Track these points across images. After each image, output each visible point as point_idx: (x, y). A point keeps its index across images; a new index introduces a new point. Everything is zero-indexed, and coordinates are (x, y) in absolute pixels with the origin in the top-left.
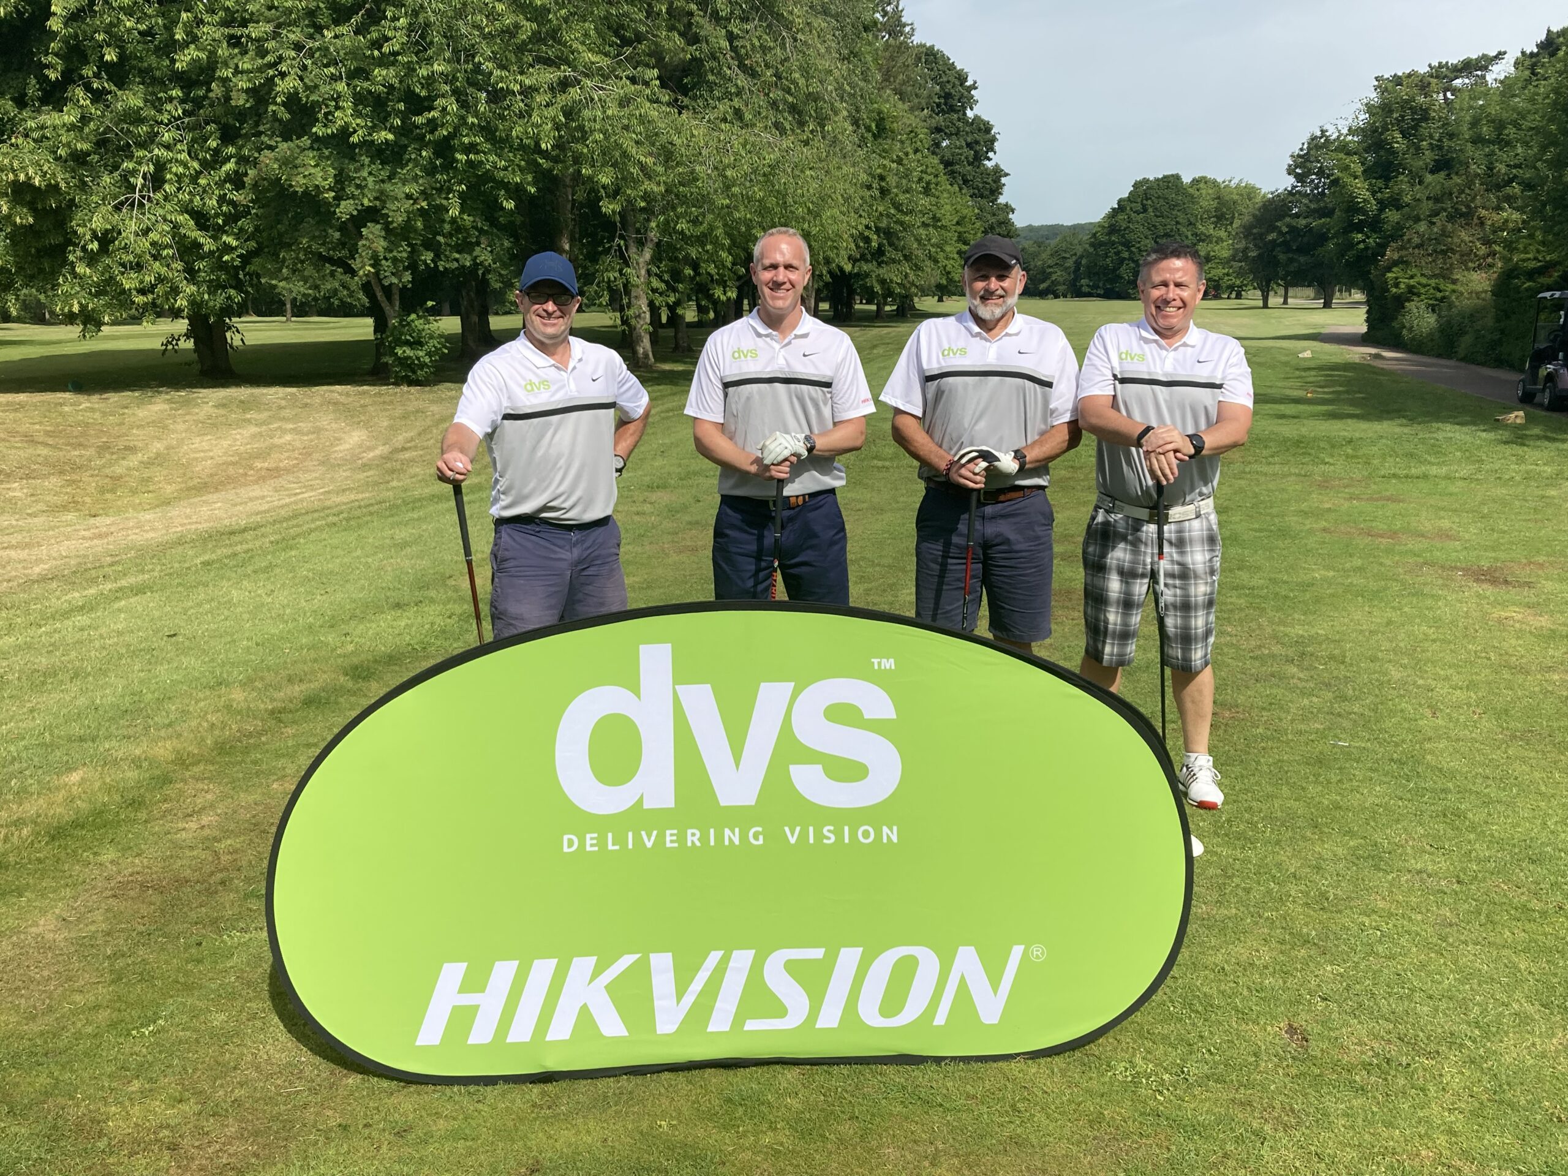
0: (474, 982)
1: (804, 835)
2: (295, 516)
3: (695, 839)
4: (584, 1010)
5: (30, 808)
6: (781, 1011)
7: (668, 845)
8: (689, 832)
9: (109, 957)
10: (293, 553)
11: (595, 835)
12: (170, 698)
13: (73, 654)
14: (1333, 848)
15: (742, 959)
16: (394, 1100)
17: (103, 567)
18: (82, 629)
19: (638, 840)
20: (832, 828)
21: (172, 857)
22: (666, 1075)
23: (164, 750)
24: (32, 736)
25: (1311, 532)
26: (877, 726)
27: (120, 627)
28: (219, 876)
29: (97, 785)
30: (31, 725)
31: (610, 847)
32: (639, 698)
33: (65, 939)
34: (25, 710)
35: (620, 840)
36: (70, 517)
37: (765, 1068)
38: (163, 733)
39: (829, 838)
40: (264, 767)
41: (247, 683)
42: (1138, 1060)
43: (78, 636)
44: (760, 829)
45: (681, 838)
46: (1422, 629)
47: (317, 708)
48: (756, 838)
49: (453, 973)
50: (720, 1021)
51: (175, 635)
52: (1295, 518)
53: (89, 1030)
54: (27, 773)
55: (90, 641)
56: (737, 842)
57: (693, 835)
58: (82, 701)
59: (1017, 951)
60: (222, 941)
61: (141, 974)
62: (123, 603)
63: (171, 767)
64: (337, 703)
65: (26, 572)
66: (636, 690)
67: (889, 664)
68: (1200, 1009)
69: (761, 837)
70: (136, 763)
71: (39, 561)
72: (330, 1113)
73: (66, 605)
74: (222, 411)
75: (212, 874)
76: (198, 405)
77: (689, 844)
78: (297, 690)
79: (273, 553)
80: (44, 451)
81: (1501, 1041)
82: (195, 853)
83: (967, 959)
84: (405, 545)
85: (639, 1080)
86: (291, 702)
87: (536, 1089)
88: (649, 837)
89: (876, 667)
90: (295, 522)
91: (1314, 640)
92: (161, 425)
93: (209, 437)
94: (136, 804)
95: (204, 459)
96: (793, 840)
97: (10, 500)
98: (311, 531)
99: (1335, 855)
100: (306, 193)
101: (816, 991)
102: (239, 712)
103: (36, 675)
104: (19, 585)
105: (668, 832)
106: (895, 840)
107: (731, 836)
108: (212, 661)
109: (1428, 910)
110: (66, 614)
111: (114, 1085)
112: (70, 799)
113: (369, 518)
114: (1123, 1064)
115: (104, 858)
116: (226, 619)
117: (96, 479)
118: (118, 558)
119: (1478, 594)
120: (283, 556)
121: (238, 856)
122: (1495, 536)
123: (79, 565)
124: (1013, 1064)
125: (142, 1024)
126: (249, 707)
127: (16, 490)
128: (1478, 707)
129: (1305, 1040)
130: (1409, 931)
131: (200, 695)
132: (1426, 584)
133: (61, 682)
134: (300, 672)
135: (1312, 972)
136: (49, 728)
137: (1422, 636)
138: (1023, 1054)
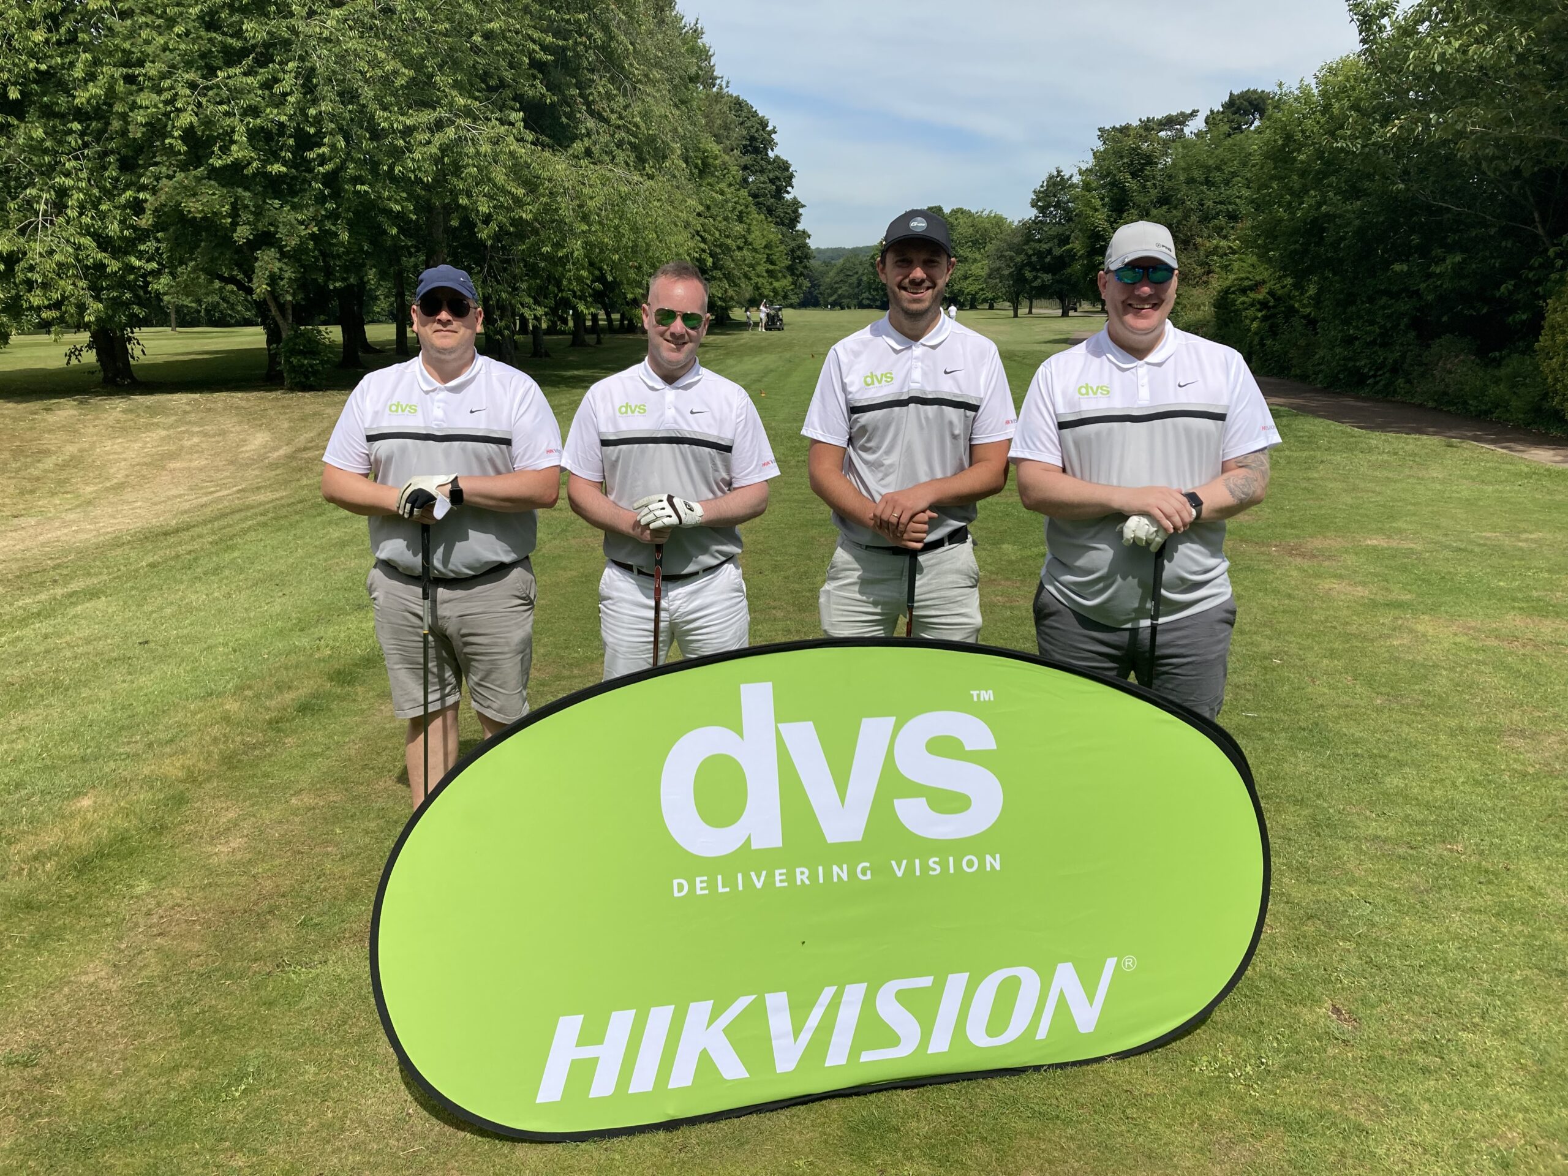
0: (592, 1034)
1: (910, 868)
2: (223, 516)
3: (804, 877)
4: (704, 1055)
5: (50, 838)
6: (893, 1040)
7: (778, 884)
8: (798, 870)
9: (174, 1006)
10: (236, 554)
11: (705, 878)
12: (164, 711)
13: (46, 664)
15: (854, 993)
17: (46, 570)
18: (45, 637)
19: (747, 879)
20: (937, 859)
21: (210, 885)
23: (173, 768)
24: (30, 758)
26: (976, 757)
27: (84, 634)
28: (264, 905)
29: (112, 810)
30: (26, 745)
31: (721, 890)
32: (742, 738)
33: (122, 987)
35: (730, 882)
38: (168, 750)
39: (935, 870)
40: (276, 781)
41: (238, 692)
43: (44, 645)
44: (868, 864)
45: (791, 877)
47: (313, 715)
48: (864, 873)
49: (570, 1026)
50: (837, 1055)
51: (147, 642)
53: (173, 1096)
54: (36, 799)
55: (59, 650)
56: (845, 877)
57: (802, 873)
58: (72, 716)
59: (1110, 963)
60: (290, 980)
61: (212, 1024)
62: (79, 608)
63: (181, 787)
64: (331, 710)
67: (987, 695)
69: (869, 873)
70: (148, 782)
73: (21, 612)
74: (130, 416)
75: (257, 901)
76: (106, 410)
77: (799, 883)
78: (288, 698)
79: (217, 554)
82: (233, 879)
83: (1066, 975)
84: (342, 544)
86: (285, 710)
88: (759, 877)
89: (976, 699)
90: (225, 522)
92: (72, 430)
93: (120, 440)
94: (158, 829)
95: (117, 461)
96: (900, 874)
98: (245, 531)
100: (205, 218)
101: (927, 1019)
102: (238, 724)
103: (12, 688)
105: (777, 872)
106: (998, 867)
107: (840, 872)
108: (194, 669)
110: (24, 622)
112: (87, 827)
113: (297, 517)
114: (1205, 1058)
115: (138, 891)
116: (191, 624)
117: (14, 481)
118: (59, 561)
119: (1299, 569)
120: (227, 557)
121: (280, 881)
122: (1288, 515)
123: (21, 569)
124: (1106, 1065)
125: (229, 1085)
126: (246, 718)
128: (1346, 673)
129: (1354, 1020)
130: (1392, 899)
131: (194, 707)
132: (1252, 559)
133: (42, 697)
134: (286, 679)
135: (1329, 947)
136: (45, 748)
137: (1271, 609)
138: (1113, 1055)
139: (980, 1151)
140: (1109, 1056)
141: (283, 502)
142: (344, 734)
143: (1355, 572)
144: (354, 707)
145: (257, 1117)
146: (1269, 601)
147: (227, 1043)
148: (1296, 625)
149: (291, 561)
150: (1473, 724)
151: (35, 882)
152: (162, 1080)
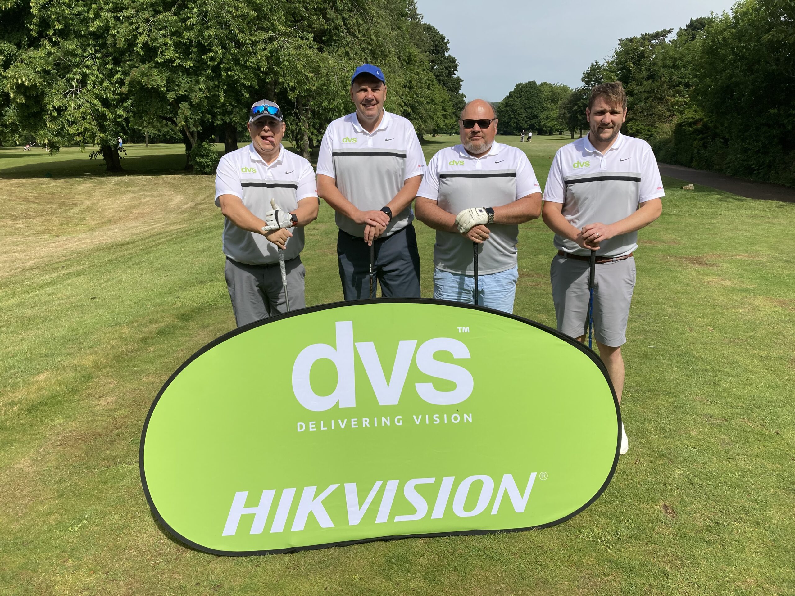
0: (253, 501)
1: (423, 419)
2: (151, 236)
3: (367, 423)
4: (311, 514)
5: (20, 394)
6: (413, 510)
7: (353, 426)
8: (364, 419)
9: (57, 482)
10: (151, 255)
11: (314, 422)
12: (92, 333)
13: (45, 308)
14: (662, 403)
16: (212, 566)
17: (60, 262)
18: (49, 295)
19: (336, 423)
20: (438, 416)
21: (92, 420)
22: (356, 546)
23: (88, 361)
24: (21, 354)
26: (461, 362)
27: (68, 293)
28: (116, 431)
29: (53, 381)
30: (21, 348)
31: (322, 429)
32: (336, 350)
33: (34, 472)
34: (18, 339)
35: (327, 425)
36: (46, 236)
37: (406, 540)
38: (88, 352)
39: (436, 421)
40: (138, 369)
41: (130, 324)
42: (595, 528)
43: (47, 299)
44: (401, 417)
45: (360, 423)
47: (165, 336)
48: (399, 422)
49: (241, 497)
50: (382, 517)
51: (94, 298)
53: (45, 528)
54: (18, 375)
55: (53, 301)
56: (388, 423)
57: (366, 421)
58: (48, 334)
59: (533, 475)
60: (118, 471)
61: (74, 492)
62: (70, 280)
63: (91, 370)
64: (174, 334)
65: (23, 265)
66: (335, 347)
67: (466, 330)
69: (401, 421)
70: (75, 368)
71: (30, 259)
72: (176, 576)
73: (42, 282)
74: (117, 187)
75: (112, 430)
76: (106, 184)
77: (364, 426)
78: (155, 327)
79: (142, 255)
80: (34, 206)
81: (770, 511)
83: (508, 481)
84: (203, 251)
85: (341, 549)
86: (151, 333)
87: (287, 557)
88: (343, 422)
89: (460, 332)
90: (151, 239)
92: (89, 194)
93: (111, 199)
94: (74, 391)
95: (109, 209)
96: (418, 423)
97: (17, 229)
98: (159, 244)
100: (153, 88)
101: (431, 500)
102: (126, 340)
103: (25, 319)
104: (20, 272)
105: (352, 420)
106: (471, 421)
107: (385, 421)
108: (113, 312)
109: (716, 437)
110: (42, 287)
111: (59, 562)
112: (39, 389)
113: (186, 237)
114: (587, 531)
115: (56, 422)
116: (119, 289)
117: (59, 218)
118: (68, 257)
119: (695, 270)
120: (146, 257)
121: (126, 419)
122: (695, 242)
123: (50, 261)
124: (532, 532)
126: (131, 337)
127: (21, 224)
128: (710, 326)
129: (674, 513)
130: (709, 448)
131: (107, 331)
132: (671, 265)
133: (38, 324)
134: (155, 318)
135: (668, 472)
136: (30, 350)
137: (676, 291)
138: (536, 527)
139: (453, 576)
140: (534, 527)
141: (182, 230)
142: (178, 346)
143: (726, 272)
144: (186, 332)
145: (84, 541)
146: (676, 287)
147: (78, 502)
148: (687, 300)
149: (176, 258)
150: (775, 354)
151: (6, 417)
152: (42, 519)
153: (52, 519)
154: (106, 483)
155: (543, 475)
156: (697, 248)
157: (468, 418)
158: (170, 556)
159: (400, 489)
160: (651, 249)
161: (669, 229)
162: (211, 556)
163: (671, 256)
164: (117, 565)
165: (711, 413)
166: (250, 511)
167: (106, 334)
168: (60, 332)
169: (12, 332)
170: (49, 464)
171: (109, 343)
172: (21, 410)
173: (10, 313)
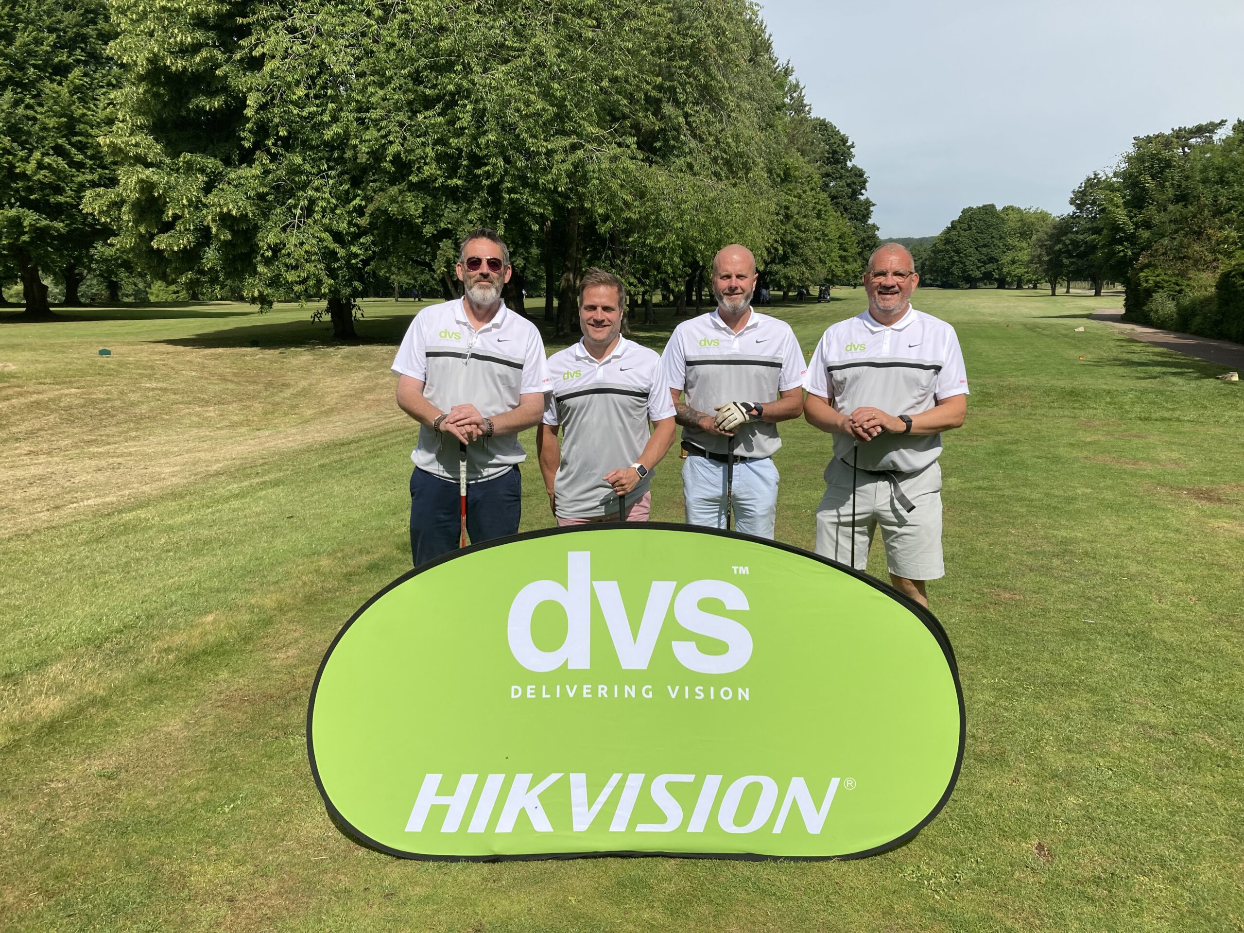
0: (447, 788)
1: (681, 692)
2: (385, 433)
3: (604, 692)
4: (523, 813)
5: (179, 639)
6: (662, 818)
7: (585, 695)
8: (600, 687)
9: (211, 752)
10: (378, 460)
11: (534, 687)
12: (280, 563)
13: (225, 528)
14: (1080, 702)
15: (635, 780)
16: (388, 870)
17: (256, 466)
18: (234, 510)
19: (564, 691)
20: (702, 688)
21: (264, 678)
22: (580, 861)
23: (270, 602)
24: (187, 587)
25: (1076, 460)
26: (734, 615)
27: (258, 509)
28: (293, 694)
29: (222, 625)
30: (188, 579)
31: (544, 696)
32: (567, 590)
33: (185, 737)
34: (187, 568)
35: (551, 691)
36: (244, 430)
37: (649, 859)
38: (272, 588)
39: (699, 695)
41: (332, 554)
42: (923, 866)
43: (231, 516)
44: (650, 687)
45: (594, 691)
46: (1154, 533)
48: (647, 693)
49: (433, 781)
50: (618, 825)
51: (292, 517)
52: (1066, 449)
53: (188, 806)
54: (180, 614)
55: (238, 520)
56: (633, 695)
57: (603, 689)
58: (224, 563)
59: (835, 782)
60: (288, 743)
61: (231, 765)
62: (264, 492)
63: (272, 613)
65: (208, 468)
66: (565, 584)
67: (744, 570)
68: (972, 826)
69: (651, 693)
70: (251, 608)
71: (218, 461)
72: (342, 877)
73: (227, 493)
74: (346, 361)
75: (288, 693)
76: (332, 357)
77: (600, 696)
78: (365, 559)
79: (365, 460)
80: (231, 386)
83: (798, 787)
85: (560, 863)
86: (359, 567)
87: (486, 868)
88: (571, 690)
89: (735, 572)
90: (383, 438)
91: (1073, 541)
92: (306, 370)
93: (337, 378)
94: (247, 639)
95: (332, 393)
96: (673, 696)
97: (207, 418)
98: (393, 444)
99: (1080, 708)
100: (404, 219)
101: (688, 806)
102: (324, 574)
103: (199, 542)
104: (202, 478)
105: (585, 687)
106: (747, 698)
107: (630, 691)
108: (312, 536)
109: (1149, 756)
110: (227, 500)
111: (199, 849)
112: (204, 634)
114: (912, 868)
115: (220, 677)
116: (327, 506)
117: (262, 405)
118: (267, 460)
119: (1197, 508)
120: (372, 462)
123: (241, 464)
124: (831, 863)
125: (225, 803)
126: (331, 572)
127: (212, 412)
128: (1194, 595)
129: (1051, 854)
130: (1133, 772)
131: (300, 561)
132: (1159, 500)
133: (213, 549)
134: (368, 547)
135: (1058, 801)
136: (199, 582)
137: (1154, 539)
138: (838, 856)
140: (834, 857)
145: (234, 826)
147: (234, 778)
151: (159, 666)
152: (186, 796)
153: (199, 797)
154: (271, 757)
155: (850, 782)
156: (1211, 474)
157: (744, 694)
158: (337, 851)
159: (645, 788)
160: (1133, 475)
161: (1173, 443)
162: (389, 858)
163: (1163, 486)
164: (270, 858)
165: (1153, 721)
166: (443, 800)
167: (298, 566)
168: (238, 561)
169: (180, 558)
170: (204, 729)
171: (299, 578)
172: (177, 658)
173: (182, 533)
